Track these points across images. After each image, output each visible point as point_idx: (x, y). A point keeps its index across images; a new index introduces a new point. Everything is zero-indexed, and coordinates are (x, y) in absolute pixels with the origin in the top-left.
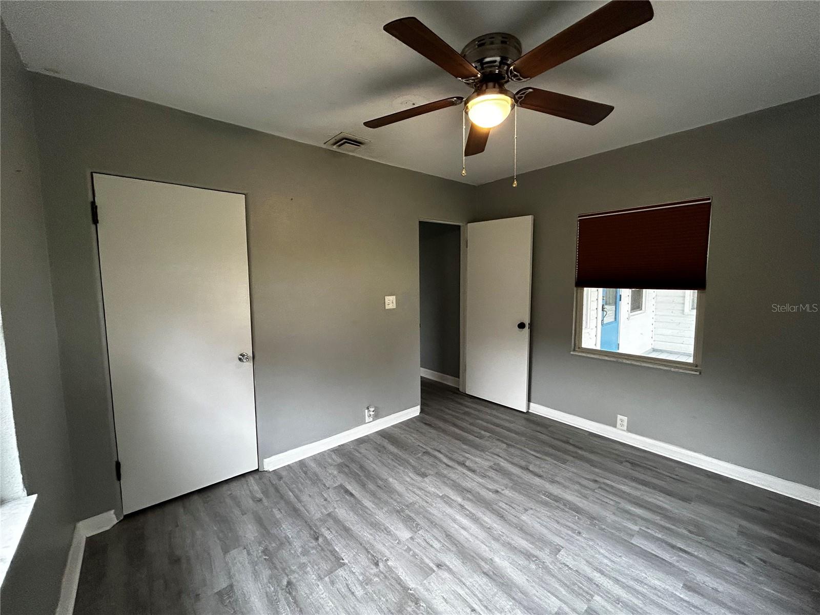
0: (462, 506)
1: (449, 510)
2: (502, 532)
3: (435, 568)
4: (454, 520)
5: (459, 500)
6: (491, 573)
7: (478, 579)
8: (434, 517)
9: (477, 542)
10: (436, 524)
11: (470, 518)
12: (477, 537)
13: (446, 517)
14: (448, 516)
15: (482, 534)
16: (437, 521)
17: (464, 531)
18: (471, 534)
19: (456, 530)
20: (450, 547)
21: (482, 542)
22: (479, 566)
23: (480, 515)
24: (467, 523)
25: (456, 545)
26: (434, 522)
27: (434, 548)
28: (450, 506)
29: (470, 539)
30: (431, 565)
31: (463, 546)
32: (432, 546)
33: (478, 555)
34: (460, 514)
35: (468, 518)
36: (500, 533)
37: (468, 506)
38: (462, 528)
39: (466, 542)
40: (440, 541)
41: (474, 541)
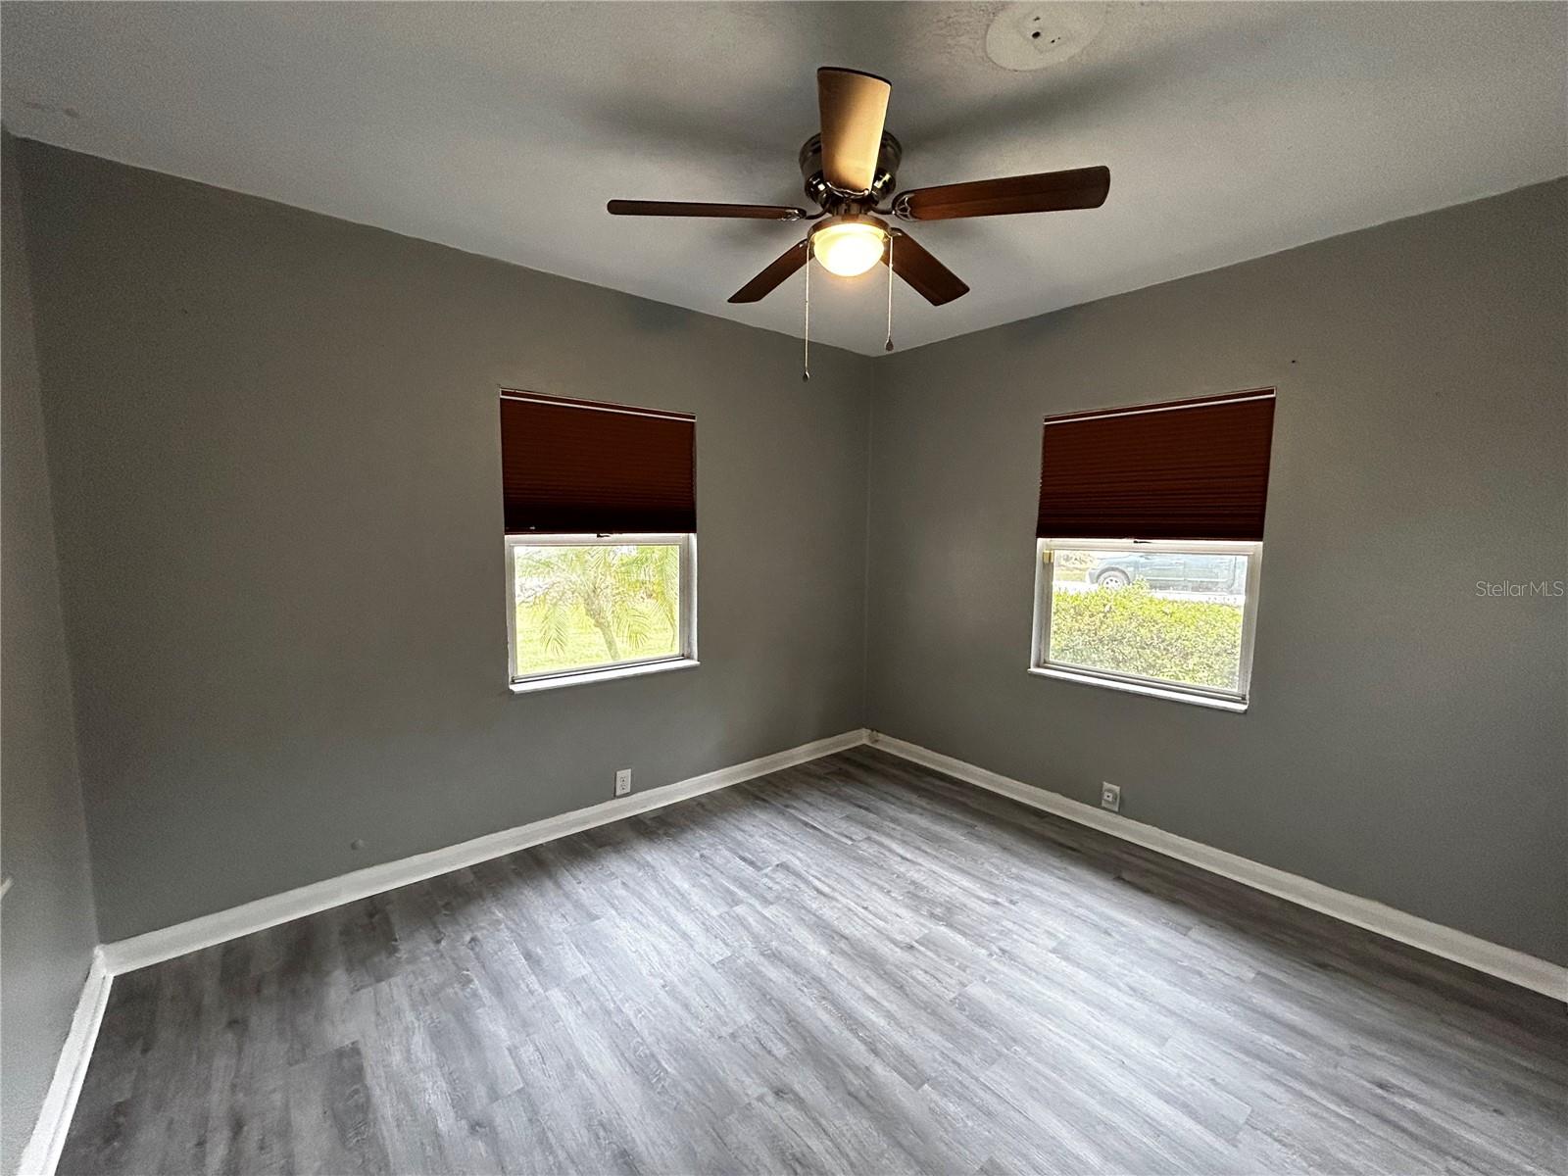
0: (875, 1052)
1: (901, 1039)
2: (802, 991)
3: (916, 945)
4: (889, 1016)
5: (879, 1069)
6: (836, 938)
7: (856, 933)
8: (932, 1025)
9: (850, 977)
10: (925, 1010)
11: (856, 1019)
12: (849, 983)
13: (907, 1024)
14: (903, 1025)
15: (841, 989)
16: (924, 1016)
17: (870, 994)
18: (858, 988)
19: (886, 998)
20: (895, 970)
21: (841, 976)
22: (852, 946)
23: (837, 1028)
24: (864, 1010)
25: (886, 973)
26: (928, 1013)
27: (922, 970)
28: (901, 1053)
29: (860, 980)
30: (922, 949)
31: (875, 971)
32: (926, 972)
33: (852, 959)
34: (878, 1030)
35: (862, 1020)
36: (805, 990)
37: (857, 1050)
38: (875, 1000)
39: (868, 977)
40: (912, 977)
41: (854, 977)
